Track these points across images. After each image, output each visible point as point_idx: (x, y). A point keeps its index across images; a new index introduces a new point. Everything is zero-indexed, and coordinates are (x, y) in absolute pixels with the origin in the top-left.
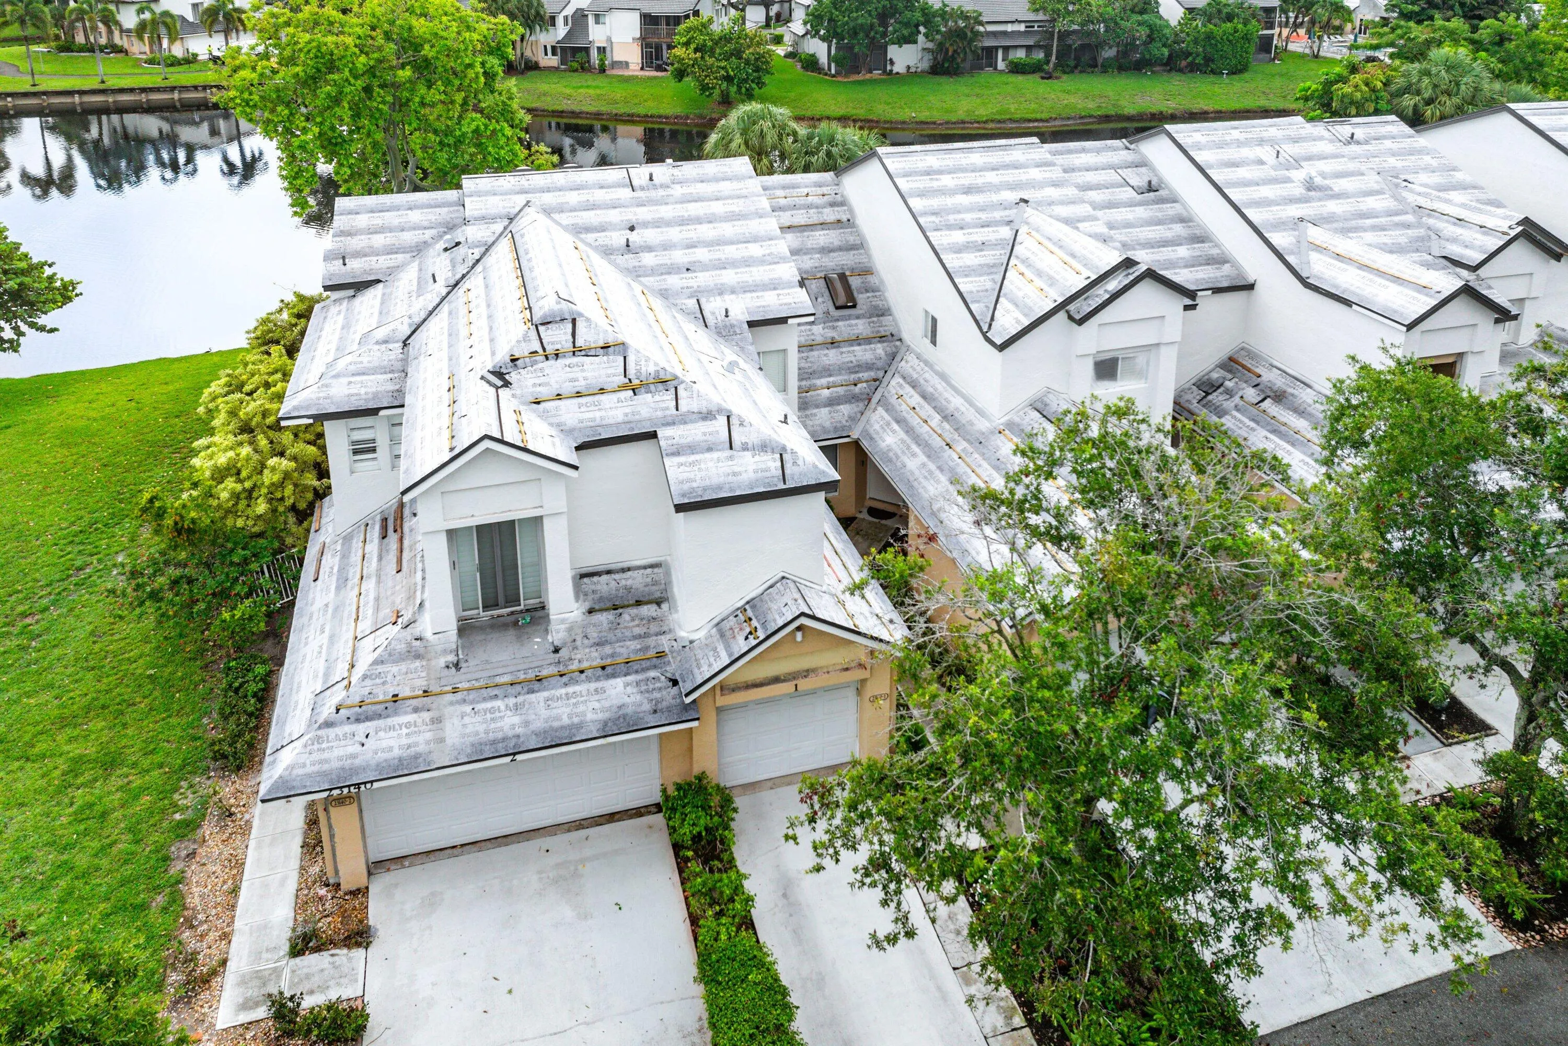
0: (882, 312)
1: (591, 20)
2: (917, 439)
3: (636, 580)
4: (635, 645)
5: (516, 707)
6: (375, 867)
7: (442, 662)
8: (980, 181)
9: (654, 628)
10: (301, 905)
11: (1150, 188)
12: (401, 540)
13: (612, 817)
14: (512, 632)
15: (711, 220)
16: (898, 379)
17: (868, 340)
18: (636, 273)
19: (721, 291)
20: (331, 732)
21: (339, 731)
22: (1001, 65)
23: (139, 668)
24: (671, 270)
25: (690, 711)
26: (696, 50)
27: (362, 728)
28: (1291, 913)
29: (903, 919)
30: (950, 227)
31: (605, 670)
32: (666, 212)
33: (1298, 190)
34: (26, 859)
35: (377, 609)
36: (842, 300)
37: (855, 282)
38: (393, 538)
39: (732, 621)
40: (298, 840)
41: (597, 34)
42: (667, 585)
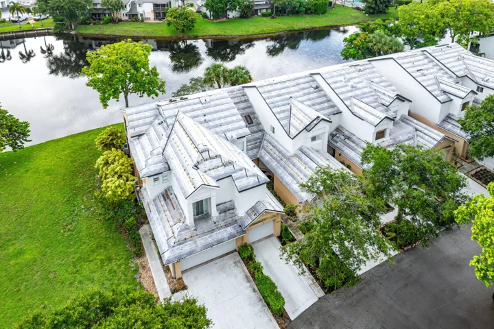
0: (259, 124)
1: (138, 5)
2: (274, 158)
3: (228, 205)
4: (231, 219)
5: (210, 237)
6: (183, 272)
7: (192, 229)
8: (280, 93)
9: (233, 215)
10: (170, 283)
11: (317, 88)
12: (171, 201)
13: (227, 254)
14: (204, 220)
15: (222, 111)
16: (265, 142)
17: (257, 132)
18: (209, 128)
19: (229, 130)
20: (175, 248)
21: (176, 247)
22: (259, 14)
23: (104, 235)
24: (216, 126)
25: (244, 232)
26: (174, 18)
27: (180, 246)
28: (366, 260)
29: (303, 270)
30: (276, 107)
31: (226, 226)
32: (212, 109)
33: (349, 88)
34: (103, 284)
35: (173, 219)
36: (250, 122)
37: (252, 116)
38: (168, 200)
39: (250, 212)
40: (162, 270)
41: (140, 10)
42: (234, 206)
